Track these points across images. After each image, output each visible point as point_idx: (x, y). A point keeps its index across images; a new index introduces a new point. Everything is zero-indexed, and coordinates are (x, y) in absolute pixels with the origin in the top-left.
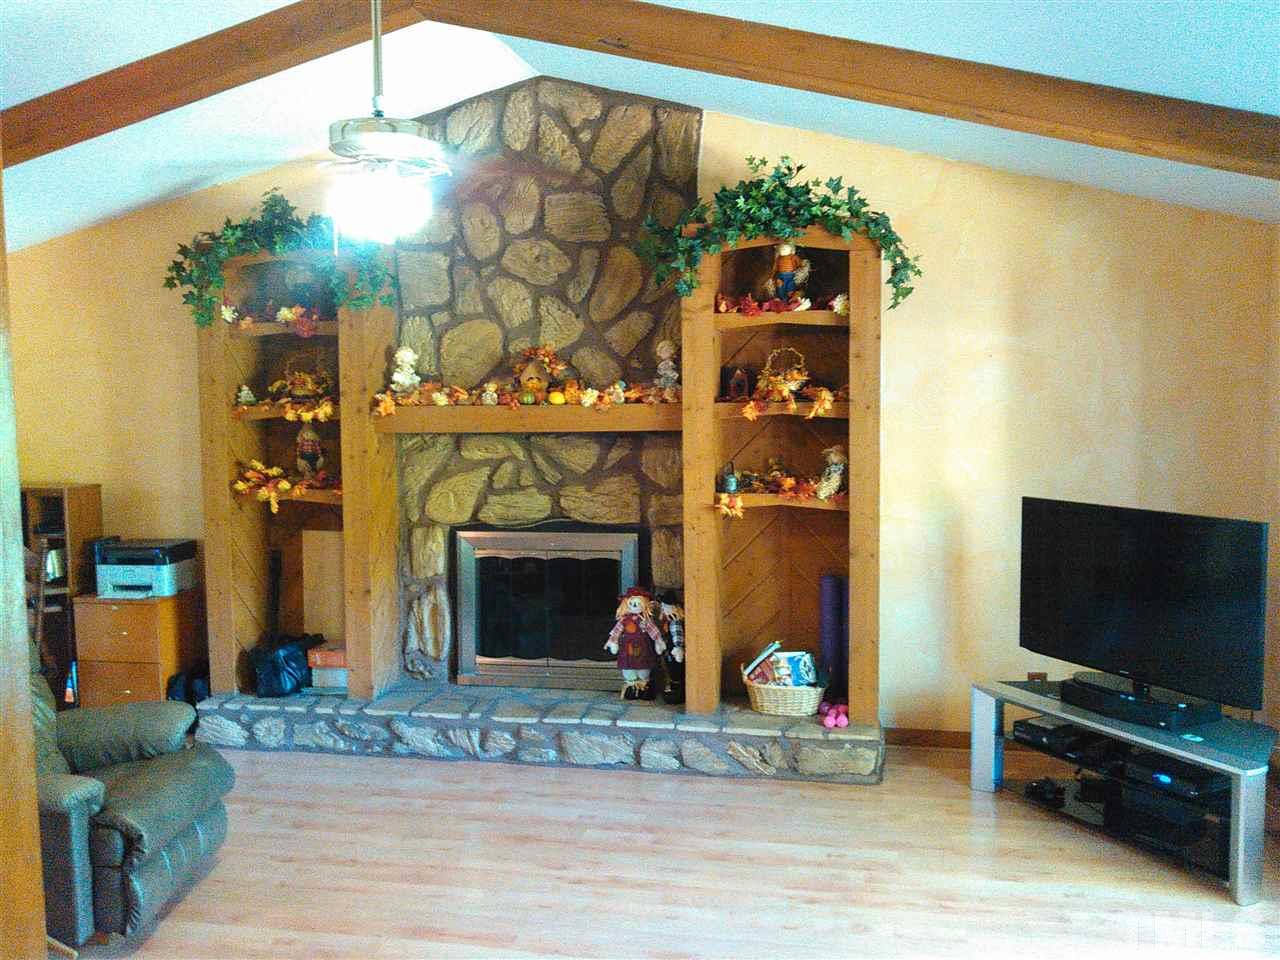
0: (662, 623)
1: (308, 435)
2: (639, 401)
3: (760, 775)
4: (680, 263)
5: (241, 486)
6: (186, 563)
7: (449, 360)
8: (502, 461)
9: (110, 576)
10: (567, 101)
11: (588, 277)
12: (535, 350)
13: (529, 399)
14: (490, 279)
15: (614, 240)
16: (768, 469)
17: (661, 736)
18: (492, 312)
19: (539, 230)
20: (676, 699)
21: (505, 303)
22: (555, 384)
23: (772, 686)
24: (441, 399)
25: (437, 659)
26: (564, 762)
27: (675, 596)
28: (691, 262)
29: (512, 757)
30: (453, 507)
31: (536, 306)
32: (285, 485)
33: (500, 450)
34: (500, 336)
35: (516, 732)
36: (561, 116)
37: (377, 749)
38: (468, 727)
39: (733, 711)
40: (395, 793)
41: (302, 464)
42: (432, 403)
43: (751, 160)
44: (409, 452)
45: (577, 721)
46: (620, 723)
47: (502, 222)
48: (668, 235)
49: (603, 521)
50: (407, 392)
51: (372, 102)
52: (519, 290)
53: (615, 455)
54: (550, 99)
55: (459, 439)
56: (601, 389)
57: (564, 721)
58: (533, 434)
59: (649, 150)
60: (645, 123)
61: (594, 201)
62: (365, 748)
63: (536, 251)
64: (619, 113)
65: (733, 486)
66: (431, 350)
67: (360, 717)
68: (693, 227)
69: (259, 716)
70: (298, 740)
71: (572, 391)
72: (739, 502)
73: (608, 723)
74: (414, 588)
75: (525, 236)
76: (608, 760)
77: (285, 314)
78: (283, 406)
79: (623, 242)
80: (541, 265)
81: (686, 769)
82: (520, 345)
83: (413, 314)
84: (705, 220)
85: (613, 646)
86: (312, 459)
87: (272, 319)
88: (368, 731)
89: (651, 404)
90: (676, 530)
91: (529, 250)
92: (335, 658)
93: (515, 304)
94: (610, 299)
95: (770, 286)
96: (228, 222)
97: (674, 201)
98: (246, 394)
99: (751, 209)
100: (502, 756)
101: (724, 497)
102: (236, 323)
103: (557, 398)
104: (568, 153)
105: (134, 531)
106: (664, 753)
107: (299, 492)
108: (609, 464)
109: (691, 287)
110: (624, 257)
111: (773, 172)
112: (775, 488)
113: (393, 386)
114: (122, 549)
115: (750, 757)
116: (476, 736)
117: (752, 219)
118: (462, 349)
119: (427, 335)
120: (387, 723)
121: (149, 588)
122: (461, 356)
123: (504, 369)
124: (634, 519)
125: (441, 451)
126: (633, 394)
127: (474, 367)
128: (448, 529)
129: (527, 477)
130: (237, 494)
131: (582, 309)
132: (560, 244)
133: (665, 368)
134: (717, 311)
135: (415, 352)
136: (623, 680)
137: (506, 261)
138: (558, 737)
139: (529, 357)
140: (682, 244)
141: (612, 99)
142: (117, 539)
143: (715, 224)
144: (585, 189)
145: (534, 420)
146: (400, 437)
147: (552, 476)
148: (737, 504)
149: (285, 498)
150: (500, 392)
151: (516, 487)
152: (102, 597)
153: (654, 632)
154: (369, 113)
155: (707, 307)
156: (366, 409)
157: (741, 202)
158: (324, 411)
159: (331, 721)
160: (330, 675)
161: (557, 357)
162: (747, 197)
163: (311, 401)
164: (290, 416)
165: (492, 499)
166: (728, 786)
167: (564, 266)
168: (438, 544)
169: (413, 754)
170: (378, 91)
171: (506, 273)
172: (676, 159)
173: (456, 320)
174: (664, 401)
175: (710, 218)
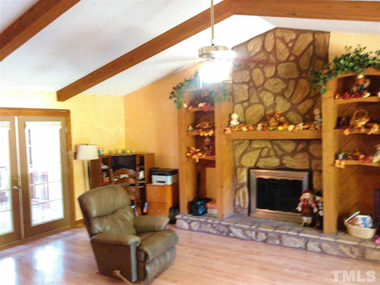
0: (316, 202)
1: (207, 140)
2: (307, 129)
3: (350, 258)
4: (321, 83)
5: (188, 154)
6: (175, 175)
7: (248, 117)
8: (264, 148)
9: (156, 178)
10: (285, 34)
11: (291, 89)
12: (274, 113)
13: (271, 128)
14: (260, 92)
15: (300, 77)
16: (355, 152)
17: (314, 240)
18: (261, 102)
19: (276, 75)
20: (320, 228)
21: (265, 99)
22: (280, 124)
23: (355, 227)
24: (244, 129)
25: (244, 208)
26: (281, 245)
27: (320, 193)
28: (325, 83)
29: (265, 241)
30: (249, 162)
31: (275, 99)
32: (200, 154)
33: (263, 145)
34: (263, 110)
35: (266, 233)
36: (283, 40)
37: (224, 234)
38: (251, 230)
39: (341, 234)
40: (228, 249)
41: (206, 148)
42: (242, 130)
43: (346, 47)
44: (236, 145)
45: (285, 232)
46: (301, 235)
47: (264, 73)
48: (317, 74)
49: (296, 168)
50: (235, 127)
51: (211, 41)
52: (269, 95)
53: (301, 146)
54: (279, 34)
55: (251, 141)
56: (296, 125)
57: (281, 232)
58: (274, 140)
59: (311, 47)
60: (310, 38)
61: (294, 65)
62: (221, 233)
63: (275, 82)
64: (301, 36)
65: (341, 157)
66: (242, 114)
67: (219, 224)
68: (326, 71)
69: (192, 221)
70: (203, 229)
71: (285, 126)
72: (343, 163)
73: (296, 234)
74: (237, 186)
75: (272, 77)
76: (296, 246)
77: (201, 105)
78: (199, 132)
79: (303, 77)
80: (276, 87)
81: (323, 252)
82: (270, 112)
83: (237, 103)
84: (329, 69)
85: (299, 209)
86: (208, 146)
87: (197, 107)
88: (222, 229)
89: (311, 130)
90: (321, 172)
91: (273, 82)
92: (213, 206)
93: (268, 99)
94: (299, 96)
95: (355, 89)
96: (185, 80)
97: (320, 63)
98: (190, 128)
99: (345, 64)
100: (262, 241)
101: (337, 161)
102: (187, 108)
103: (280, 128)
104: (285, 51)
105: (162, 166)
106: (316, 246)
107: (204, 156)
108: (298, 149)
109: (325, 91)
110: (303, 82)
111: (354, 50)
112: (356, 158)
113: (230, 125)
114: (159, 171)
115: (347, 251)
116: (254, 233)
117: (347, 67)
118: (251, 113)
119: (241, 110)
120: (228, 226)
121: (164, 182)
122: (252, 116)
123: (264, 119)
124: (307, 167)
125: (245, 145)
126: (306, 127)
127: (256, 119)
128: (247, 168)
129: (272, 153)
130: (188, 157)
131: (289, 99)
132: (283, 79)
133: (317, 118)
134: (335, 98)
135: (238, 115)
136: (302, 220)
137: (265, 86)
138: (280, 237)
139: (272, 115)
140: (322, 77)
141: (299, 32)
142: (158, 168)
143: (333, 69)
144: (291, 61)
145: (273, 135)
146: (234, 140)
147: (280, 153)
148: (342, 164)
149: (200, 158)
150: (263, 126)
151: (268, 156)
152: (153, 184)
153: (313, 205)
154: (210, 45)
155: (331, 97)
156: (222, 132)
157: (342, 61)
158: (211, 133)
159: (212, 224)
160: (213, 211)
161: (281, 115)
162: (345, 60)
163: (207, 130)
164: (202, 134)
165: (261, 160)
166: (338, 260)
167: (284, 86)
168: (244, 173)
169: (235, 237)
170: (213, 38)
171: (264, 89)
172: (321, 50)
173: (250, 105)
174: (316, 129)
175: (331, 67)
